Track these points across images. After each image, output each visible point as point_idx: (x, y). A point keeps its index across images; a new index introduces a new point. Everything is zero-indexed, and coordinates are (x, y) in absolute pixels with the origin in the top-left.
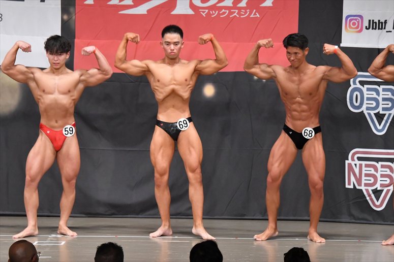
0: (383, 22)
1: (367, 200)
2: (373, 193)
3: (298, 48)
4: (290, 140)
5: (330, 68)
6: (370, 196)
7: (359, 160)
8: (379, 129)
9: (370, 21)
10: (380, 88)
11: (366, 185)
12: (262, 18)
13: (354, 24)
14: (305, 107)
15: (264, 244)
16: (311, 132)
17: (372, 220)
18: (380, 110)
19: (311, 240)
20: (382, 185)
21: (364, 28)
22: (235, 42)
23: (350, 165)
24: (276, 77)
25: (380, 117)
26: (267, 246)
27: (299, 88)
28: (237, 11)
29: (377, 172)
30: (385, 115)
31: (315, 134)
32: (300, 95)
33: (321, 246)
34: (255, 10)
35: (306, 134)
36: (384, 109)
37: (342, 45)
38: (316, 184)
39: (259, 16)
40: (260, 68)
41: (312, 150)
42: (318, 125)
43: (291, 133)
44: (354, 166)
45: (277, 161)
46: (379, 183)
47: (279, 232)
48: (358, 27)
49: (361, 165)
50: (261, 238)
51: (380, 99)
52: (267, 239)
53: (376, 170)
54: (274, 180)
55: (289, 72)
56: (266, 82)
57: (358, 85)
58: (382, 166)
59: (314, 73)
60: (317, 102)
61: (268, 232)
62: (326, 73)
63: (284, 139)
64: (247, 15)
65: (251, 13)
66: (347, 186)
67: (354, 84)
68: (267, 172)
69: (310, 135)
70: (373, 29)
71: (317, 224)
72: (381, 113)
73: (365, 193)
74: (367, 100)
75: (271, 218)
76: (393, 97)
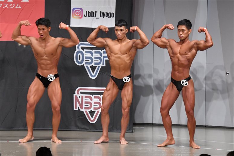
0: (94, 12)
1: (86, 117)
2: (90, 113)
4: (40, 82)
5: (63, 39)
6: (87, 115)
7: (81, 94)
8: (93, 75)
9: (86, 12)
10: (93, 51)
11: (85, 108)
12: (23, 9)
13: (77, 13)
14: (49, 62)
15: (25, 144)
16: (53, 77)
17: (88, 129)
18: (93, 64)
19: (53, 142)
20: (94, 108)
21: (83, 16)
22: (6, 23)
23: (76, 96)
24: (31, 44)
25: (93, 68)
26: (26, 146)
27: (45, 51)
28: (7, 4)
29: (92, 101)
30: (96, 67)
31: (55, 78)
32: (46, 55)
33: (59, 145)
34: (18, 4)
35: (50, 78)
36: (96, 64)
37: (71, 26)
38: (56, 108)
39: (21, 8)
40: (22, 38)
41: (54, 88)
42: (57, 73)
43: (41, 78)
44: (78, 97)
45: (32, 94)
46: (93, 107)
47: (34, 137)
48: (80, 15)
49: (82, 97)
50: (23, 141)
51: (93, 58)
52: (27, 142)
53: (91, 100)
54: (31, 106)
55: (39, 41)
56: (26, 47)
57: (81, 50)
58: (95, 97)
59: (54, 42)
60: (56, 59)
61: (28, 137)
62: (61, 42)
63: (37, 81)
64: (13, 7)
65: (15, 6)
66: (75, 109)
67: (78, 49)
68: (26, 101)
69: (52, 79)
70: (88, 16)
71: (57, 132)
72: (94, 66)
73: (85, 113)
74: (86, 58)
75: (29, 129)
76: (100, 57)
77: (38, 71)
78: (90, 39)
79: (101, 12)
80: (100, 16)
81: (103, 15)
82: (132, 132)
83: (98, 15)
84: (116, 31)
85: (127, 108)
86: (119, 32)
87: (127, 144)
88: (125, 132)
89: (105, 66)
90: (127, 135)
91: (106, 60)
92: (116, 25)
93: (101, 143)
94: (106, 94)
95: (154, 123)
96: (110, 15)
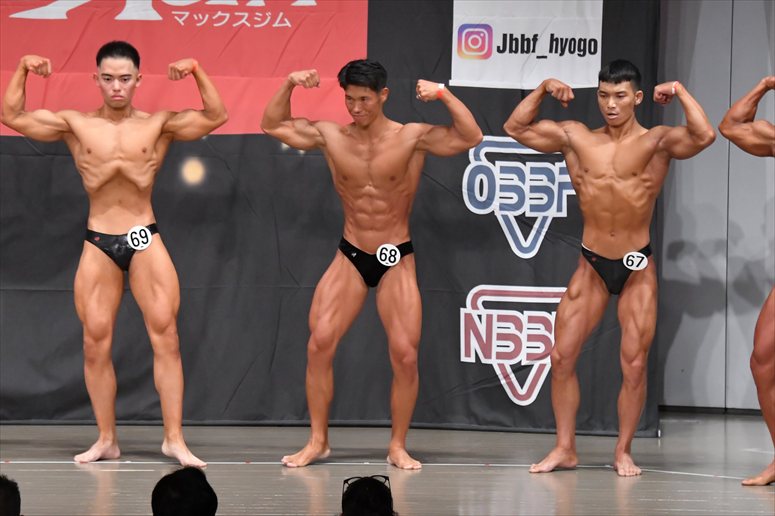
0: (531, 38)
1: (501, 385)
2: (514, 371)
3: (368, 89)
4: (353, 268)
5: (429, 127)
6: (506, 376)
7: (485, 307)
8: (526, 247)
9: (505, 36)
10: (527, 168)
11: (500, 356)
12: (297, 29)
13: (475, 42)
14: (381, 204)
15: (302, 472)
16: (393, 253)
17: (511, 424)
18: (526, 210)
19: (394, 465)
20: (530, 356)
21: (495, 49)
22: (243, 76)
23: (468, 316)
24: (324, 145)
25: (525, 223)
26: (307, 478)
27: (369, 167)
28: (246, 15)
29: (521, 331)
30: (535, 219)
31: (402, 256)
32: (372, 180)
33: (412, 477)
34: (281, 14)
35: (383, 257)
36: (533, 208)
37: (452, 83)
38: (404, 355)
39: (290, 26)
40: (293, 126)
41: (397, 289)
42: (408, 240)
43: (354, 255)
44: (477, 319)
45: (327, 310)
46: (524, 351)
47: (332, 449)
48: (482, 48)
49: (489, 317)
50: (296, 461)
51: (526, 188)
52: (308, 465)
53: (519, 327)
54: (322, 347)
55: (349, 135)
56: (306, 154)
57: (485, 162)
58: (531, 320)
59: (400, 137)
60: (406, 193)
61: (311, 450)
62: (423, 138)
63: (341, 266)
64: (266, 23)
65: (274, 20)
66: (464, 359)
67: (476, 160)
68: (307, 331)
69: (392, 259)
70: (511, 51)
71: (406, 433)
72: (527, 215)
73: (498, 371)
74: (501, 191)
75: (317, 422)
76: (550, 185)
77: (346, 231)
78: (515, 124)
79: (552, 35)
80: (551, 51)
81: (558, 45)
82: (657, 436)
83: (543, 46)
84: (600, 99)
85: (640, 357)
86: (612, 102)
87: (639, 477)
88: (632, 436)
89: (565, 215)
90: (639, 445)
91: (568, 196)
92: (602, 78)
93: (553, 471)
94: (569, 309)
95: (729, 406)
96: (582, 47)
